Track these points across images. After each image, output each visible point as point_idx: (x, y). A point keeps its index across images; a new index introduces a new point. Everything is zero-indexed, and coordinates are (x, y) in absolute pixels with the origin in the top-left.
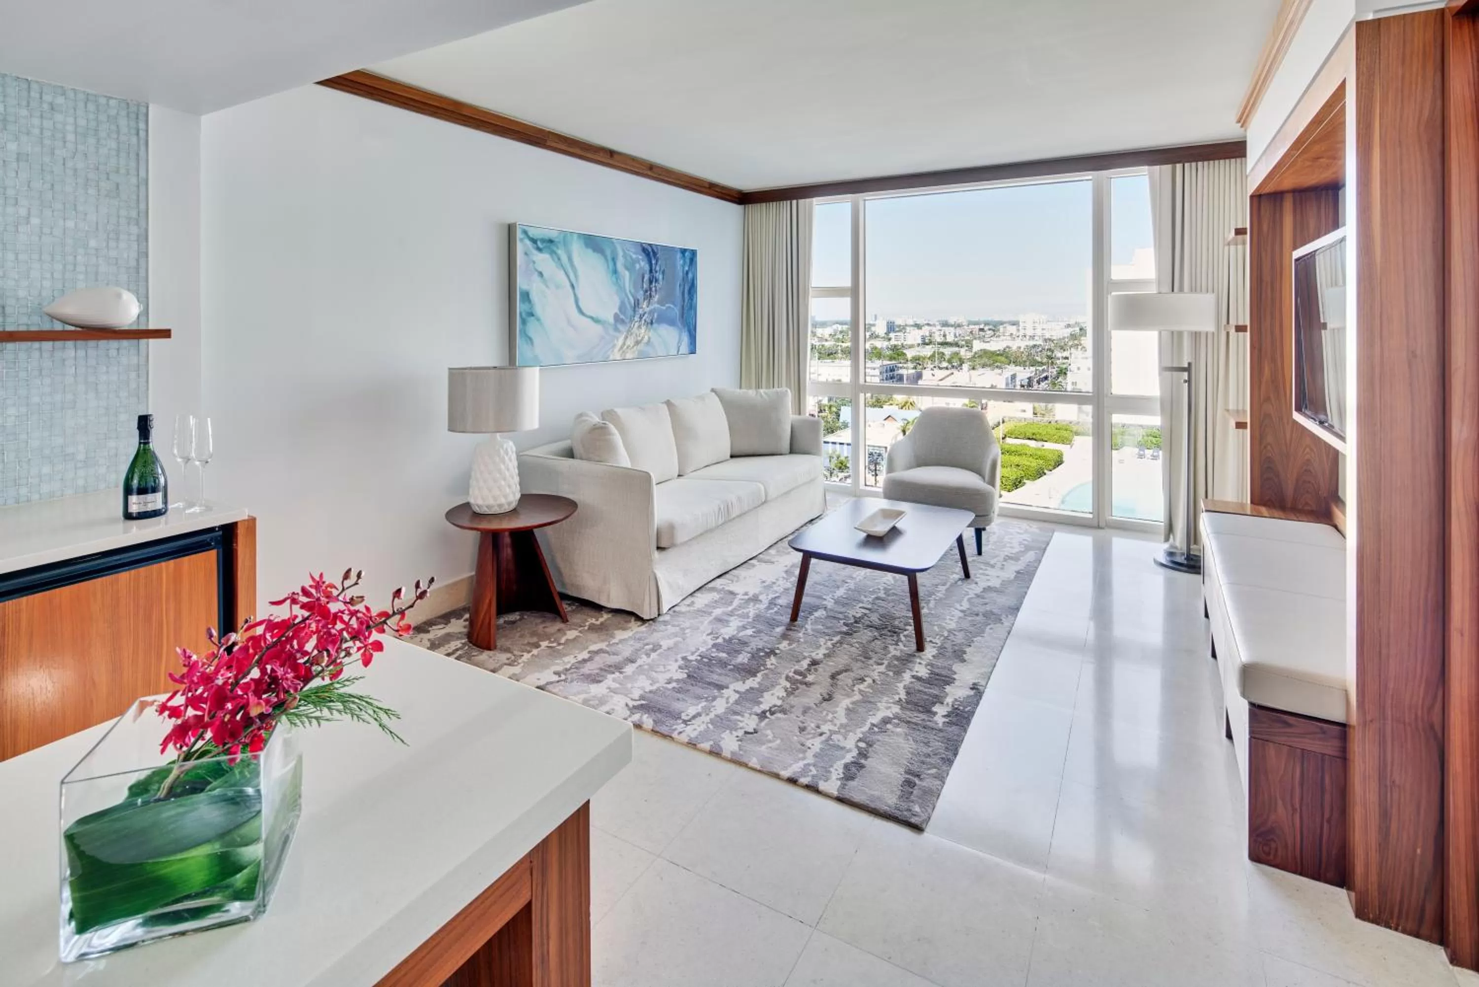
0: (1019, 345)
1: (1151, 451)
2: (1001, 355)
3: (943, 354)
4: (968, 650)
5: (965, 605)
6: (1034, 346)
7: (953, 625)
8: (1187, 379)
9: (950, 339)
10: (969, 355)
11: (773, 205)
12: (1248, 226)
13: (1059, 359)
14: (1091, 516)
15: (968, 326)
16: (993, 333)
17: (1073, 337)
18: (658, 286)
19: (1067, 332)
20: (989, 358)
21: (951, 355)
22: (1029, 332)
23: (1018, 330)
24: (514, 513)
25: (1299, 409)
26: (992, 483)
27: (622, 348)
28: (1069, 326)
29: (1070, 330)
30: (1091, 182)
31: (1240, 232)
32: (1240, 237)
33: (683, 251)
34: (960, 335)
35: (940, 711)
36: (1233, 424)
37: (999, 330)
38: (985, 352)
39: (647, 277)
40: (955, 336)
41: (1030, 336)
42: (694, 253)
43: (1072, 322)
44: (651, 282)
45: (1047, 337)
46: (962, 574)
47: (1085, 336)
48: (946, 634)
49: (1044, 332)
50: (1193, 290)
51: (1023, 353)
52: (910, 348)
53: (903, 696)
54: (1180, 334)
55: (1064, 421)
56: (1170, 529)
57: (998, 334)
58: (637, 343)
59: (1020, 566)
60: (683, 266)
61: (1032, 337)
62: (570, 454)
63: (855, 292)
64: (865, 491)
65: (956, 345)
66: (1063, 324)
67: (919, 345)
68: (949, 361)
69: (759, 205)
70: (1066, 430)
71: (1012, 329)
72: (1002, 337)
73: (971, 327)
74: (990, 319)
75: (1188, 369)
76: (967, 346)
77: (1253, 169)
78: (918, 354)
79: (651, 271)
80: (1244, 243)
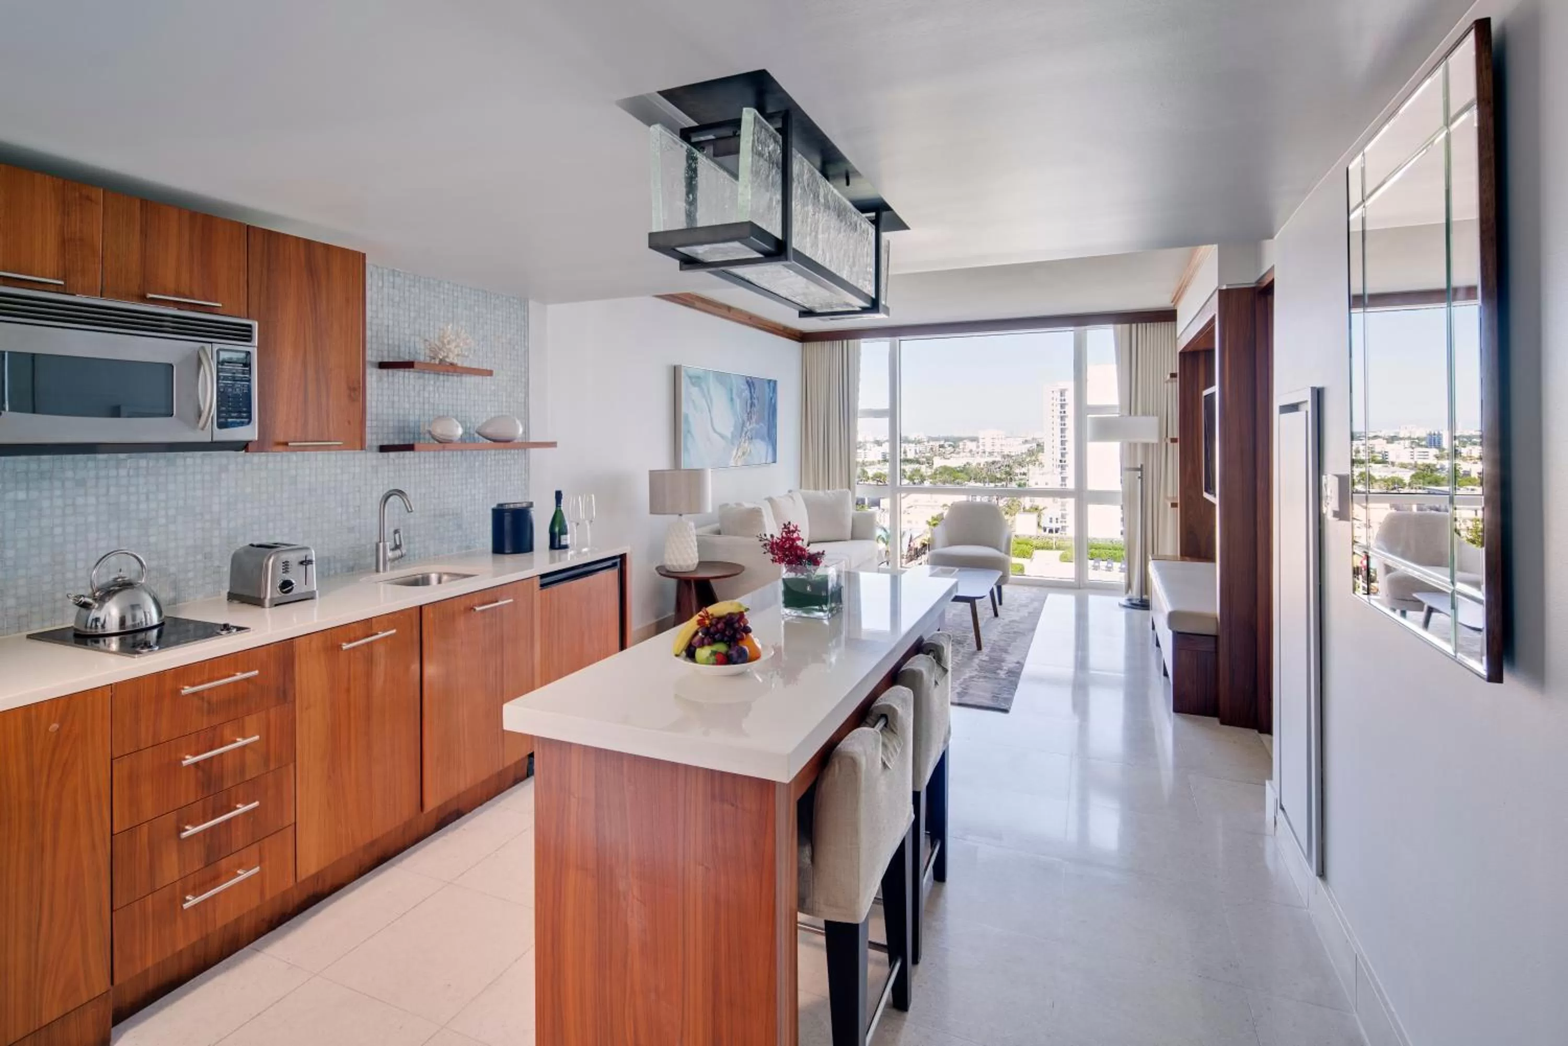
0: (979, 462)
1: (1105, 563)
2: (961, 471)
3: (904, 471)
4: (1008, 648)
5: (1000, 629)
6: (993, 463)
7: (995, 638)
8: (1140, 475)
9: (911, 455)
10: (930, 472)
11: (827, 344)
12: (1178, 371)
13: (1017, 475)
14: (1073, 581)
15: (928, 442)
16: (952, 450)
17: (1031, 453)
18: (755, 410)
19: (1024, 448)
20: (950, 475)
21: (911, 472)
22: (988, 450)
23: (978, 447)
24: (695, 571)
25: (1206, 491)
26: (1007, 553)
27: (735, 457)
28: (1026, 442)
29: (1028, 446)
30: (1072, 333)
31: (1173, 375)
32: (1174, 379)
33: (769, 381)
34: (920, 451)
35: (1002, 674)
36: (1169, 505)
37: (959, 446)
38: (946, 469)
39: (749, 402)
40: (916, 453)
41: (990, 453)
42: (775, 382)
43: (1029, 438)
44: (751, 406)
45: (1006, 453)
46: (993, 614)
47: (1043, 452)
48: (992, 642)
49: (1003, 448)
50: (1144, 414)
51: (983, 469)
52: (870, 465)
53: (977, 667)
54: (1135, 445)
55: (1024, 536)
56: (1129, 586)
57: (957, 450)
58: (744, 454)
59: (1030, 609)
60: (769, 394)
61: (991, 454)
62: (719, 533)
63: (893, 413)
64: (901, 570)
65: (918, 462)
66: (1021, 440)
67: (879, 462)
68: (911, 479)
69: (815, 343)
70: (1027, 544)
71: (971, 445)
72: (962, 454)
73: (931, 443)
74: (949, 435)
75: (1141, 469)
76: (928, 463)
77: (1181, 334)
78: (879, 471)
79: (751, 399)
80: (1176, 382)
